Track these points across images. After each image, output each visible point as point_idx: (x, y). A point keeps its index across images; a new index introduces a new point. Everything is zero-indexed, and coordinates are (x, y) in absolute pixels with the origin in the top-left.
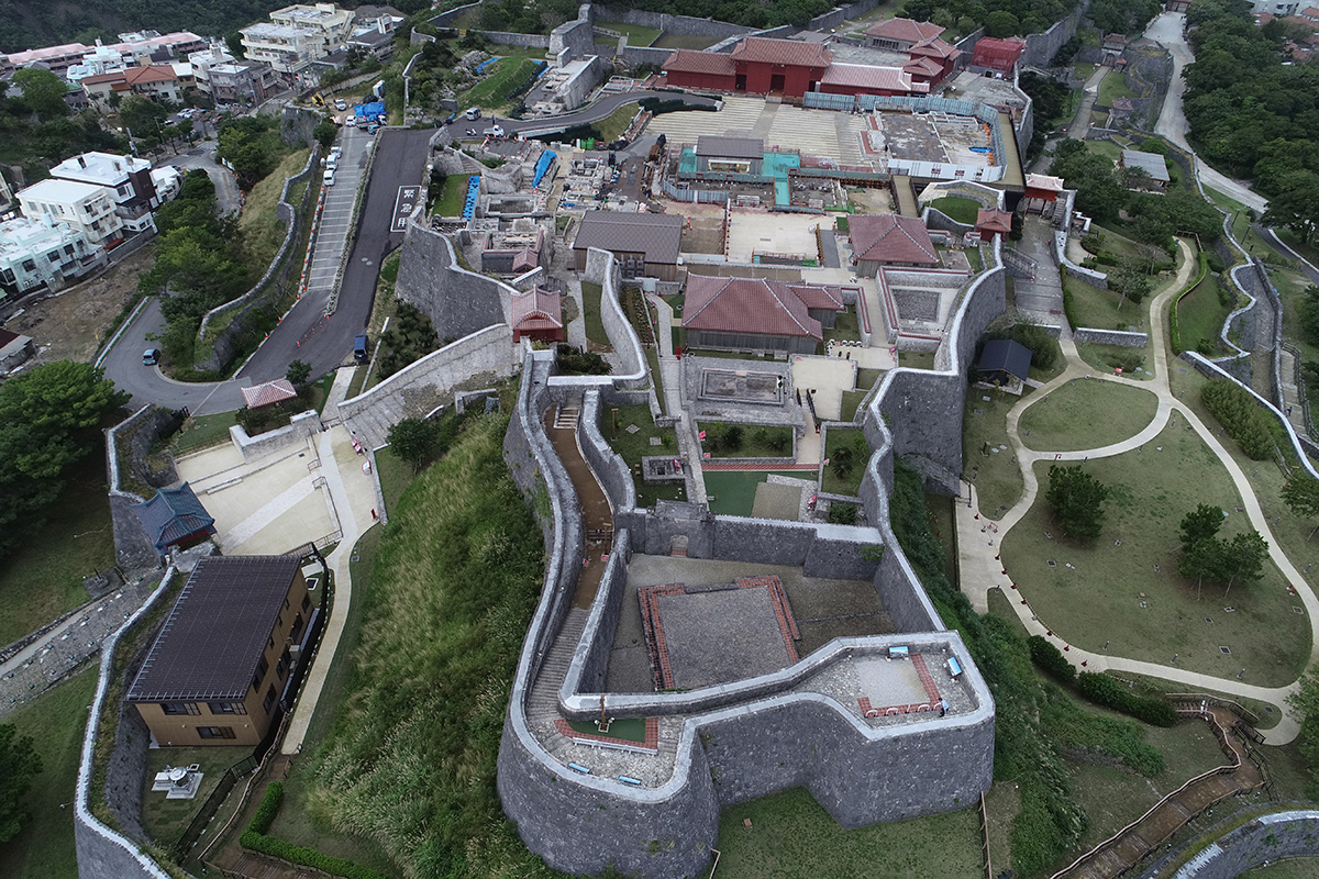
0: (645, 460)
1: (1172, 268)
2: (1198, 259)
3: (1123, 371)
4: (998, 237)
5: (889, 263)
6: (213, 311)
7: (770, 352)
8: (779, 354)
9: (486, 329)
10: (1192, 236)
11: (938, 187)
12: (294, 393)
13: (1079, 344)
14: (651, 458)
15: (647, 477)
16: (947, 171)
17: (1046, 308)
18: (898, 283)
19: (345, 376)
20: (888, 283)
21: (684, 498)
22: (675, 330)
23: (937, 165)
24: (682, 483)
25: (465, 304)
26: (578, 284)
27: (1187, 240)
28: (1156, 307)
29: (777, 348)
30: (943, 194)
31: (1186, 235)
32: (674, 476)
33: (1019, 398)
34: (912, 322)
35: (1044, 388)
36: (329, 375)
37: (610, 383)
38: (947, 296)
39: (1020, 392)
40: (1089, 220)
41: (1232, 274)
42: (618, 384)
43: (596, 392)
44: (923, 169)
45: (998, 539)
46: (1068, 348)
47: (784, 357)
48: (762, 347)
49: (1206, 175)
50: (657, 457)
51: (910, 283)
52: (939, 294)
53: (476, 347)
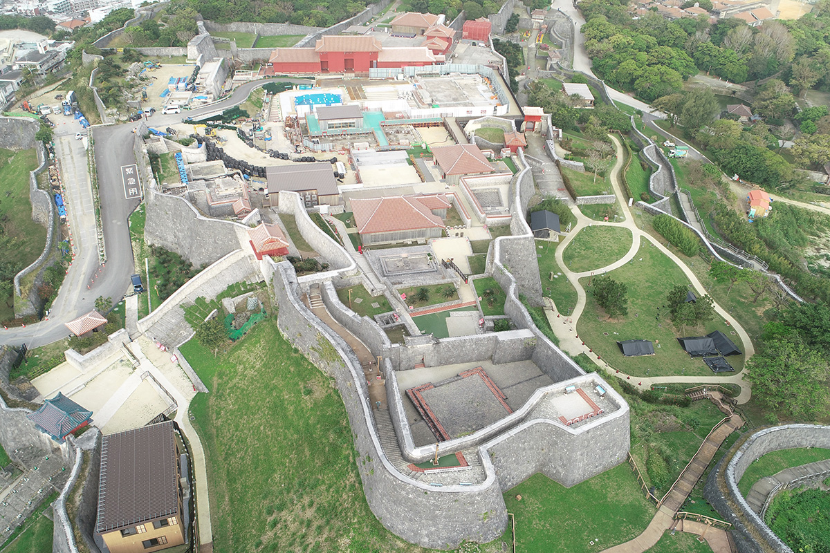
0: (376, 317)
1: (613, 153)
2: (624, 145)
3: (609, 218)
4: (520, 149)
5: (466, 174)
6: (19, 274)
7: (414, 240)
8: (421, 240)
9: (229, 255)
10: (617, 132)
11: (475, 123)
12: (106, 320)
13: (579, 206)
14: (379, 315)
16: (476, 112)
17: (555, 188)
18: (474, 186)
19: (132, 303)
20: (469, 186)
21: (409, 334)
22: (350, 236)
23: (469, 109)
24: (403, 327)
25: (211, 241)
26: (277, 216)
27: (614, 134)
28: (613, 178)
29: (419, 237)
30: (479, 126)
31: (613, 132)
32: (397, 324)
33: (558, 244)
34: (489, 208)
35: (571, 235)
36: (121, 303)
37: (338, 274)
38: (504, 190)
39: (557, 240)
40: (560, 130)
41: (645, 152)
42: (342, 276)
43: (330, 282)
44: (461, 112)
45: (574, 327)
46: (575, 211)
47: (424, 242)
48: (409, 238)
49: (613, 94)
50: (382, 315)
51: (480, 185)
52: (498, 189)
53: (224, 268)
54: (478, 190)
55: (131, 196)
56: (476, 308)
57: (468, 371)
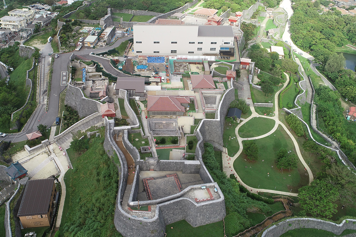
0: (141, 148)
3: (267, 114)
4: (232, 79)
5: (202, 89)
6: (14, 113)
9: (93, 114)
12: (41, 135)
13: (255, 107)
15: (142, 152)
17: (247, 98)
18: (205, 94)
19: (54, 129)
20: (202, 94)
21: (152, 157)
24: (151, 153)
25: (87, 107)
26: (117, 99)
29: (173, 115)
32: (149, 151)
33: (239, 123)
34: (209, 105)
36: (49, 129)
37: (130, 128)
38: (218, 97)
42: (132, 128)
43: (127, 131)
46: (252, 109)
47: (175, 117)
50: (144, 147)
51: (208, 94)
52: (216, 96)
53: (91, 119)
54: (207, 96)
55: (63, 85)
56: (184, 149)
57: (170, 175)
